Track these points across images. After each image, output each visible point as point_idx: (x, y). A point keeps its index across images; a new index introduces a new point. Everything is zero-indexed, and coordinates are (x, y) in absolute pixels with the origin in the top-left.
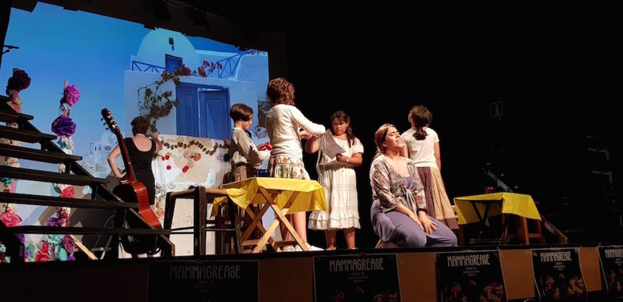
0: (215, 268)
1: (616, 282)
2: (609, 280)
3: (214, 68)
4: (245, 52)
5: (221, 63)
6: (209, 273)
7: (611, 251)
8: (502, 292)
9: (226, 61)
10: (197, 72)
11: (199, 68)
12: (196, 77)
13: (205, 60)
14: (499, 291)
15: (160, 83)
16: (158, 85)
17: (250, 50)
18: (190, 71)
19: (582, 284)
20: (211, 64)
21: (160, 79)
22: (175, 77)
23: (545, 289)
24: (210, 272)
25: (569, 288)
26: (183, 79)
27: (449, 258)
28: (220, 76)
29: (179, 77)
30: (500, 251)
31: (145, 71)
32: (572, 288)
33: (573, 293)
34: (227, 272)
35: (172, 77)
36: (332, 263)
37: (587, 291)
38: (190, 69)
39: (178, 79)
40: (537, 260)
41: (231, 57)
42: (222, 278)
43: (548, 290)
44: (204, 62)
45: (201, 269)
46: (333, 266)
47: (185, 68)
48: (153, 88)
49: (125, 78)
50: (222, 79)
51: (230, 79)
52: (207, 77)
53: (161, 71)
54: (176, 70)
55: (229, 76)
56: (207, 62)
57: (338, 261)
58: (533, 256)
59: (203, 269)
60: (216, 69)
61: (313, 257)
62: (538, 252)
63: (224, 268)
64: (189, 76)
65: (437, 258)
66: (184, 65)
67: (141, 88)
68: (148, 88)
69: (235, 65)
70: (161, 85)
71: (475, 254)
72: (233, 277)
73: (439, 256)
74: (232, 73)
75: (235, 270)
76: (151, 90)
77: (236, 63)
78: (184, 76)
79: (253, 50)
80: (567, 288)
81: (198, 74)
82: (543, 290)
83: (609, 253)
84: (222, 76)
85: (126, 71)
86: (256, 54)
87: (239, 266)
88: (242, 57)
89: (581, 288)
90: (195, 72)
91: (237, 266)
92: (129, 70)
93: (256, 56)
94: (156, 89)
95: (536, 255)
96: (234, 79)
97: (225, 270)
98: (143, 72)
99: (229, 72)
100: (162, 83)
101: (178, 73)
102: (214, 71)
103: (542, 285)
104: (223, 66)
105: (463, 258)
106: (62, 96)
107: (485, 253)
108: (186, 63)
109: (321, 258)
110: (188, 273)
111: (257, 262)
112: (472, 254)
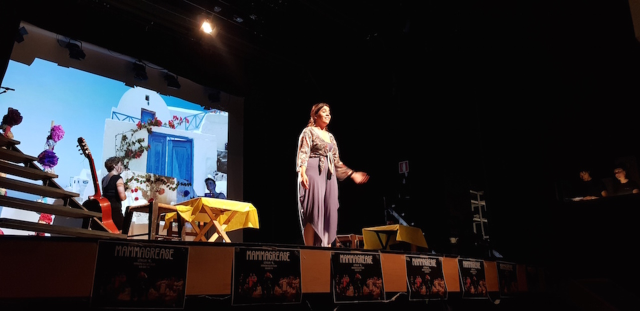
0: (153, 250)
1: (470, 286)
2: (465, 284)
3: (182, 122)
4: (209, 111)
5: (188, 118)
6: (147, 254)
7: (468, 262)
8: (381, 285)
9: (193, 117)
10: (168, 124)
11: (169, 121)
12: (166, 128)
13: (175, 115)
14: (378, 284)
15: (135, 131)
16: (133, 133)
17: (213, 110)
18: (162, 123)
19: (444, 285)
20: (179, 119)
21: (136, 128)
22: (148, 127)
23: (414, 286)
24: (149, 253)
25: (433, 287)
26: (155, 129)
27: (341, 256)
28: (187, 129)
29: (152, 127)
30: (381, 254)
31: (123, 120)
32: (435, 287)
33: (436, 291)
34: (162, 254)
35: (146, 127)
36: (248, 253)
37: (448, 290)
38: (162, 121)
39: (151, 129)
40: (409, 263)
41: (197, 115)
42: (158, 258)
43: (417, 287)
44: (174, 117)
45: (141, 250)
46: (249, 255)
47: (157, 121)
48: (129, 135)
49: (106, 125)
50: (188, 131)
51: (195, 131)
52: (176, 129)
53: (137, 122)
54: (149, 122)
55: (195, 129)
56: (176, 117)
57: (254, 251)
58: (407, 260)
59: (143, 250)
60: (184, 123)
61: (234, 248)
62: (411, 258)
63: (160, 251)
64: (160, 127)
65: (332, 255)
66: (157, 118)
67: (118, 134)
68: (124, 134)
69: (200, 121)
70: (136, 133)
71: (362, 255)
72: (167, 258)
73: (333, 254)
74: (197, 127)
75: (169, 252)
76: (127, 136)
77: (201, 119)
78: (156, 127)
79: (215, 110)
80: (431, 286)
81: (168, 126)
82: (413, 286)
83: (466, 264)
84: (188, 129)
85: (106, 119)
86: (218, 113)
87: (173, 250)
88: (206, 115)
89: (442, 288)
90: (165, 124)
91: (171, 250)
92: (109, 119)
93: (218, 115)
94: (131, 136)
95: (409, 259)
96: (199, 132)
97: (161, 252)
98: (121, 121)
99: (195, 126)
100: (137, 131)
101: (151, 124)
102: (182, 124)
103: (412, 283)
104: (190, 121)
105: (352, 257)
106: (49, 134)
107: (370, 255)
108: (159, 117)
109: (240, 248)
110: (130, 252)
111: (188, 248)
112: (359, 254)
